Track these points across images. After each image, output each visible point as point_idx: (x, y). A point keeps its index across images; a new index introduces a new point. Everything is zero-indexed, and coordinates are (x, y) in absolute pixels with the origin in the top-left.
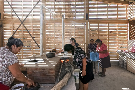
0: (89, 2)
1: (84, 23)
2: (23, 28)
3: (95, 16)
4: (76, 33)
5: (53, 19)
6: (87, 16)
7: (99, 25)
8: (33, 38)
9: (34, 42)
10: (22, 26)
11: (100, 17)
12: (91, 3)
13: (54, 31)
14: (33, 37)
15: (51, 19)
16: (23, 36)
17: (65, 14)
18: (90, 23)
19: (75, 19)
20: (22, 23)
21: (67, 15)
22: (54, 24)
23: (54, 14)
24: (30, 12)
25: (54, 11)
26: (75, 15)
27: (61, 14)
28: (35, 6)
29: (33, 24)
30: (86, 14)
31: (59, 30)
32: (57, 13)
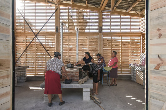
0: (103, 14)
1: (97, 36)
2: (37, 41)
3: (108, 28)
4: (89, 46)
5: (67, 32)
6: (101, 29)
7: (112, 38)
15: (65, 32)
17: (79, 27)
18: (103, 36)
19: (88, 32)
20: (36, 36)
21: (81, 28)
22: (68, 37)
23: (68, 27)
24: (45, 25)
25: (67, 24)
26: (89, 28)
27: (75, 27)
28: (49, 18)
29: (47, 37)
30: (100, 27)
31: (73, 43)
32: (71, 25)
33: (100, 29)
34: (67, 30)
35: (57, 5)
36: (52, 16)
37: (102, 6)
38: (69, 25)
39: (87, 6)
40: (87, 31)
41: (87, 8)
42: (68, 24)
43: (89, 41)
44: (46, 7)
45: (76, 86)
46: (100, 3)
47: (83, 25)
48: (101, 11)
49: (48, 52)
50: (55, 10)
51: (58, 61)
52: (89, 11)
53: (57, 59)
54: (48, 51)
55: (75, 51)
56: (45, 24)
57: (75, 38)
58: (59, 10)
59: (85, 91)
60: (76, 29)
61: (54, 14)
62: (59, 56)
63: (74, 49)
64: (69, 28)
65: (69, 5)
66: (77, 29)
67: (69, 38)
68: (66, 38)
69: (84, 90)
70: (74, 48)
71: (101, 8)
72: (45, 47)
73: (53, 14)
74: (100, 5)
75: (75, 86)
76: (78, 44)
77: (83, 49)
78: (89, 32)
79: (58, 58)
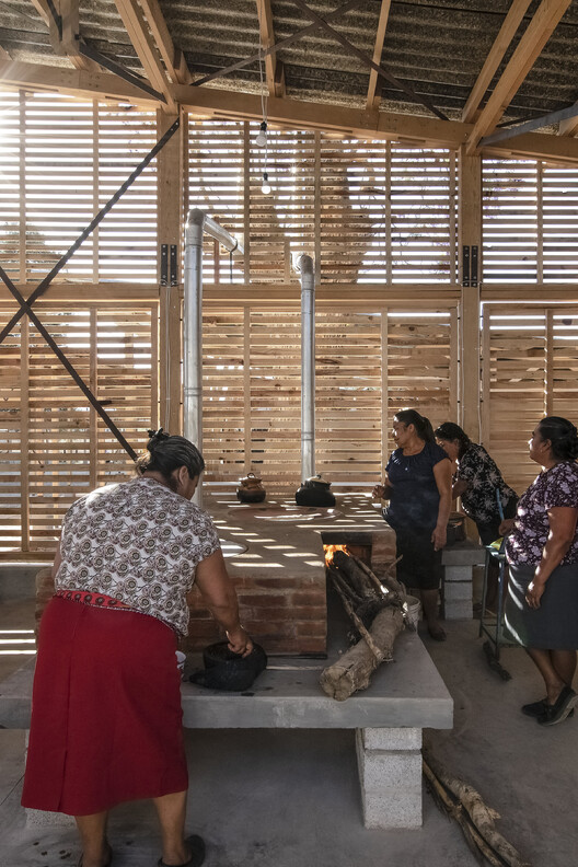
0: (483, 166)
1: (449, 309)
2: (33, 340)
3: (525, 258)
4: (390, 373)
5: (235, 281)
6: (470, 261)
7: (550, 322)
8: (98, 406)
9: (105, 435)
10: (23, 325)
11: (562, 267)
12: (496, 175)
13: (242, 362)
14: (99, 398)
15: (222, 281)
16: (31, 394)
17: (318, 249)
18: (490, 310)
19: (384, 281)
20: (26, 308)
21: (330, 257)
22: (240, 314)
23: (241, 249)
24: (85, 237)
25: (239, 230)
26: (389, 258)
27: (288, 249)
28: (117, 195)
29: (99, 313)
30: (465, 250)
31: (275, 352)
32: (261, 238)
33: (465, 260)
34: (235, 272)
35: (171, 106)
36: (133, 176)
37: (482, 106)
38: (248, 239)
39: (374, 109)
40: (371, 277)
41: (373, 121)
42: (246, 230)
43: (390, 341)
44: (96, 118)
45: (301, 712)
46: (469, 90)
47: (345, 239)
48: (472, 139)
49: (107, 409)
50: (155, 142)
51: (170, 508)
52: (388, 146)
53: (161, 496)
54: (108, 403)
55: (292, 403)
56: (86, 232)
57: (291, 320)
58: (187, 137)
59: (380, 751)
60: (296, 259)
61: (146, 163)
62: (181, 474)
63: (284, 393)
64: (247, 256)
65: (249, 104)
66: (306, 261)
67: (247, 319)
68: (228, 320)
69: (374, 738)
70: (287, 383)
71: (472, 121)
72: (85, 377)
73: (140, 167)
74: (463, 104)
75: (290, 711)
76: (313, 361)
77: (343, 393)
78: (389, 285)
79: (173, 485)
